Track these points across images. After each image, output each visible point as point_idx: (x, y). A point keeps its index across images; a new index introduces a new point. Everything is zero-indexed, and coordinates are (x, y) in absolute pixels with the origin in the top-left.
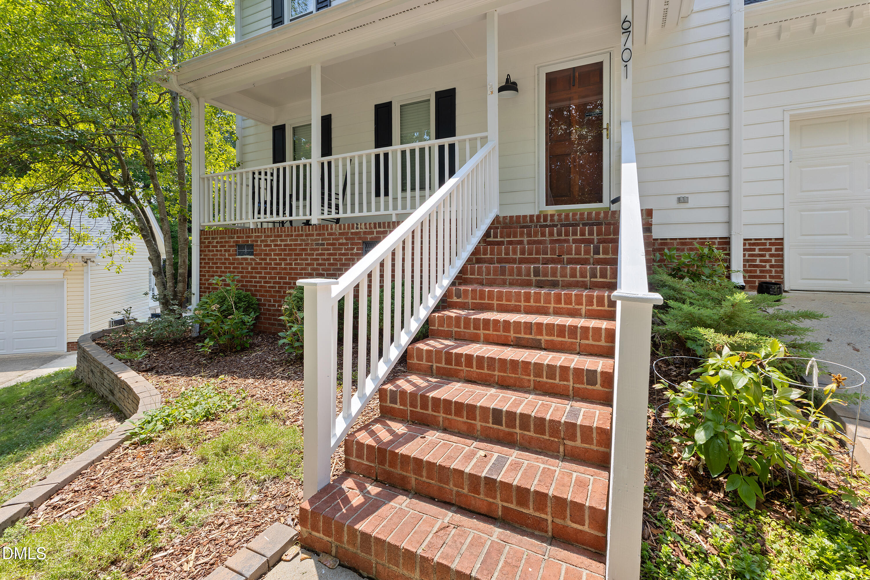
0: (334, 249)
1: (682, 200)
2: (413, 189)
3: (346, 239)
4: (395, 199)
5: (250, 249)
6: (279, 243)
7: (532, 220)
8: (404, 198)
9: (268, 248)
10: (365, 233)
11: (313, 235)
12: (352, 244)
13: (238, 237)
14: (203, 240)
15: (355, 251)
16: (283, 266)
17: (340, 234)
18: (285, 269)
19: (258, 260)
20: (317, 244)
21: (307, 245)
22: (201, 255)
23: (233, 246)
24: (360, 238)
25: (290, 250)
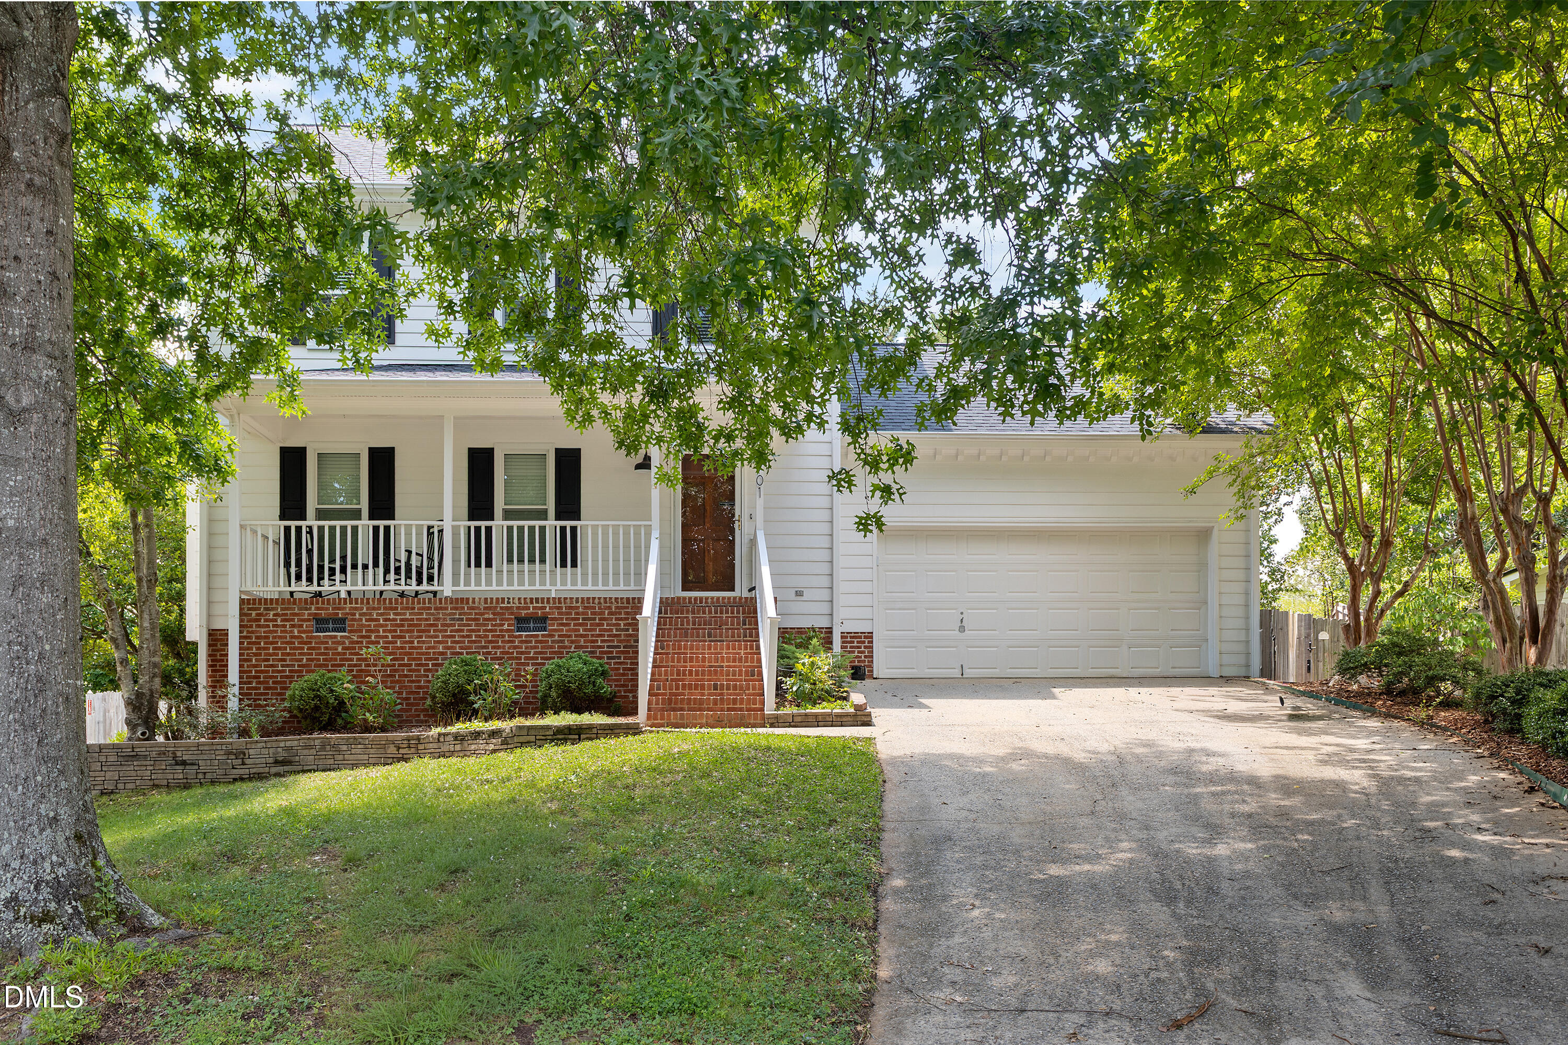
0: (476, 625)
1: (799, 594)
2: (521, 561)
3: (494, 614)
4: (499, 572)
5: (340, 624)
6: (392, 617)
7: (690, 602)
8: (510, 572)
9: (373, 623)
10: (518, 608)
11: (446, 609)
12: (501, 620)
13: (318, 609)
14: (246, 611)
15: (506, 627)
16: (399, 644)
17: (485, 608)
18: (402, 648)
19: (355, 638)
20: (453, 619)
21: (438, 619)
22: (241, 632)
23: (309, 620)
24: (512, 614)
25: (409, 625)
